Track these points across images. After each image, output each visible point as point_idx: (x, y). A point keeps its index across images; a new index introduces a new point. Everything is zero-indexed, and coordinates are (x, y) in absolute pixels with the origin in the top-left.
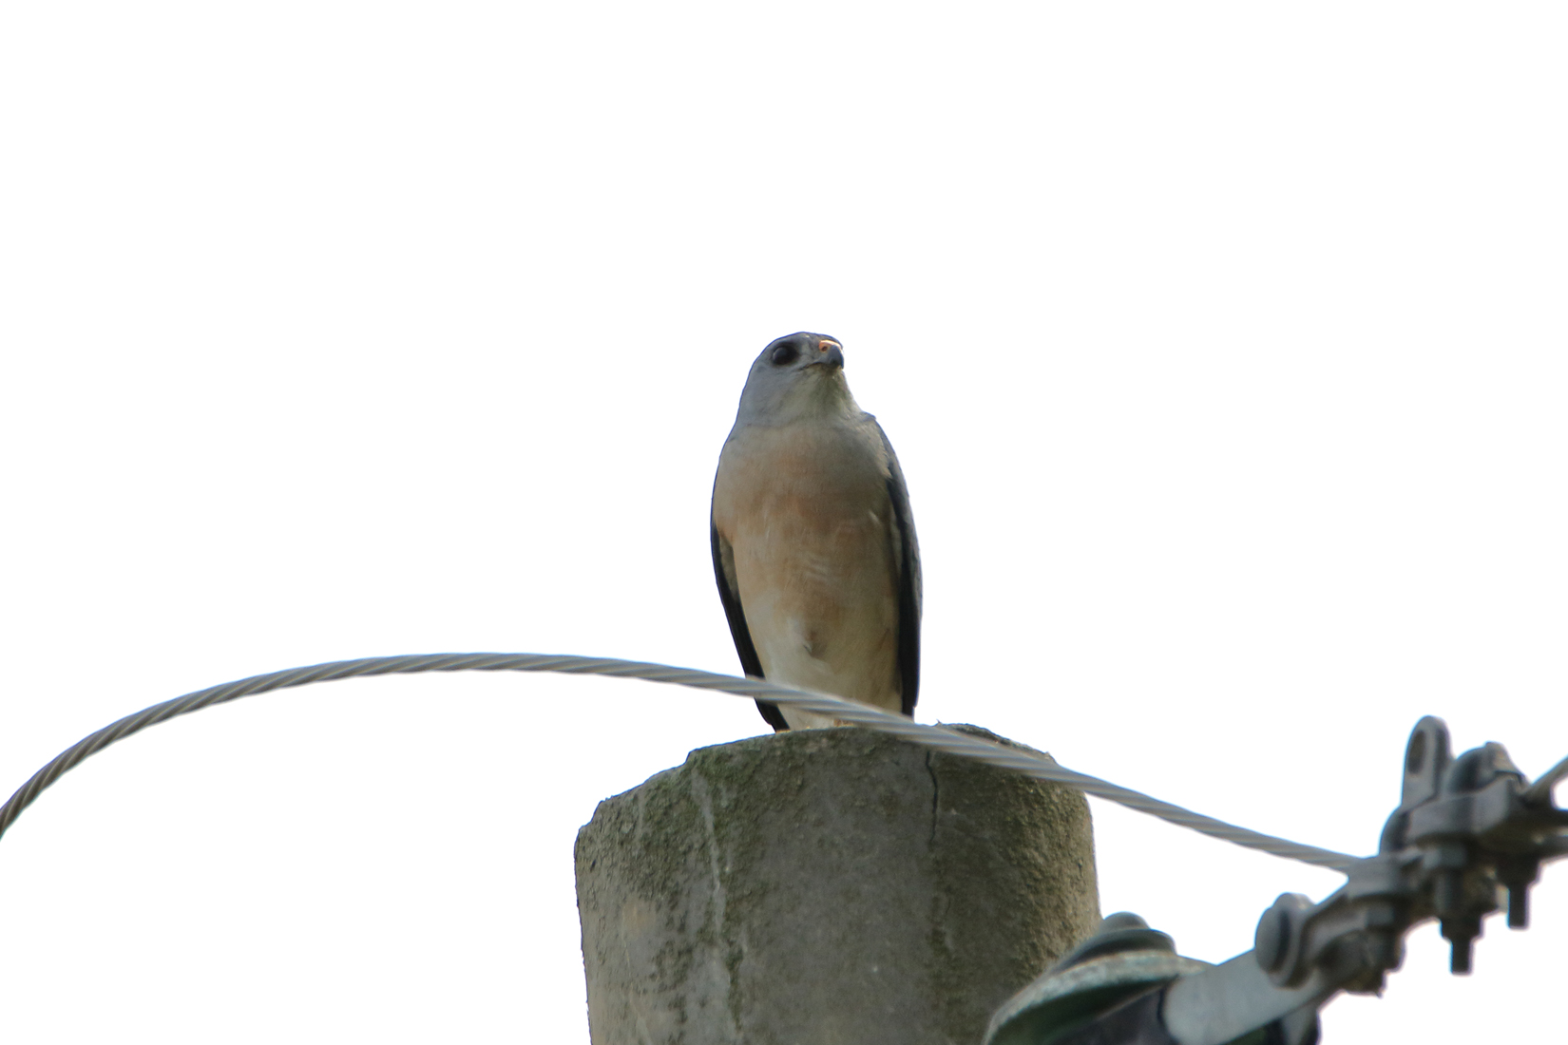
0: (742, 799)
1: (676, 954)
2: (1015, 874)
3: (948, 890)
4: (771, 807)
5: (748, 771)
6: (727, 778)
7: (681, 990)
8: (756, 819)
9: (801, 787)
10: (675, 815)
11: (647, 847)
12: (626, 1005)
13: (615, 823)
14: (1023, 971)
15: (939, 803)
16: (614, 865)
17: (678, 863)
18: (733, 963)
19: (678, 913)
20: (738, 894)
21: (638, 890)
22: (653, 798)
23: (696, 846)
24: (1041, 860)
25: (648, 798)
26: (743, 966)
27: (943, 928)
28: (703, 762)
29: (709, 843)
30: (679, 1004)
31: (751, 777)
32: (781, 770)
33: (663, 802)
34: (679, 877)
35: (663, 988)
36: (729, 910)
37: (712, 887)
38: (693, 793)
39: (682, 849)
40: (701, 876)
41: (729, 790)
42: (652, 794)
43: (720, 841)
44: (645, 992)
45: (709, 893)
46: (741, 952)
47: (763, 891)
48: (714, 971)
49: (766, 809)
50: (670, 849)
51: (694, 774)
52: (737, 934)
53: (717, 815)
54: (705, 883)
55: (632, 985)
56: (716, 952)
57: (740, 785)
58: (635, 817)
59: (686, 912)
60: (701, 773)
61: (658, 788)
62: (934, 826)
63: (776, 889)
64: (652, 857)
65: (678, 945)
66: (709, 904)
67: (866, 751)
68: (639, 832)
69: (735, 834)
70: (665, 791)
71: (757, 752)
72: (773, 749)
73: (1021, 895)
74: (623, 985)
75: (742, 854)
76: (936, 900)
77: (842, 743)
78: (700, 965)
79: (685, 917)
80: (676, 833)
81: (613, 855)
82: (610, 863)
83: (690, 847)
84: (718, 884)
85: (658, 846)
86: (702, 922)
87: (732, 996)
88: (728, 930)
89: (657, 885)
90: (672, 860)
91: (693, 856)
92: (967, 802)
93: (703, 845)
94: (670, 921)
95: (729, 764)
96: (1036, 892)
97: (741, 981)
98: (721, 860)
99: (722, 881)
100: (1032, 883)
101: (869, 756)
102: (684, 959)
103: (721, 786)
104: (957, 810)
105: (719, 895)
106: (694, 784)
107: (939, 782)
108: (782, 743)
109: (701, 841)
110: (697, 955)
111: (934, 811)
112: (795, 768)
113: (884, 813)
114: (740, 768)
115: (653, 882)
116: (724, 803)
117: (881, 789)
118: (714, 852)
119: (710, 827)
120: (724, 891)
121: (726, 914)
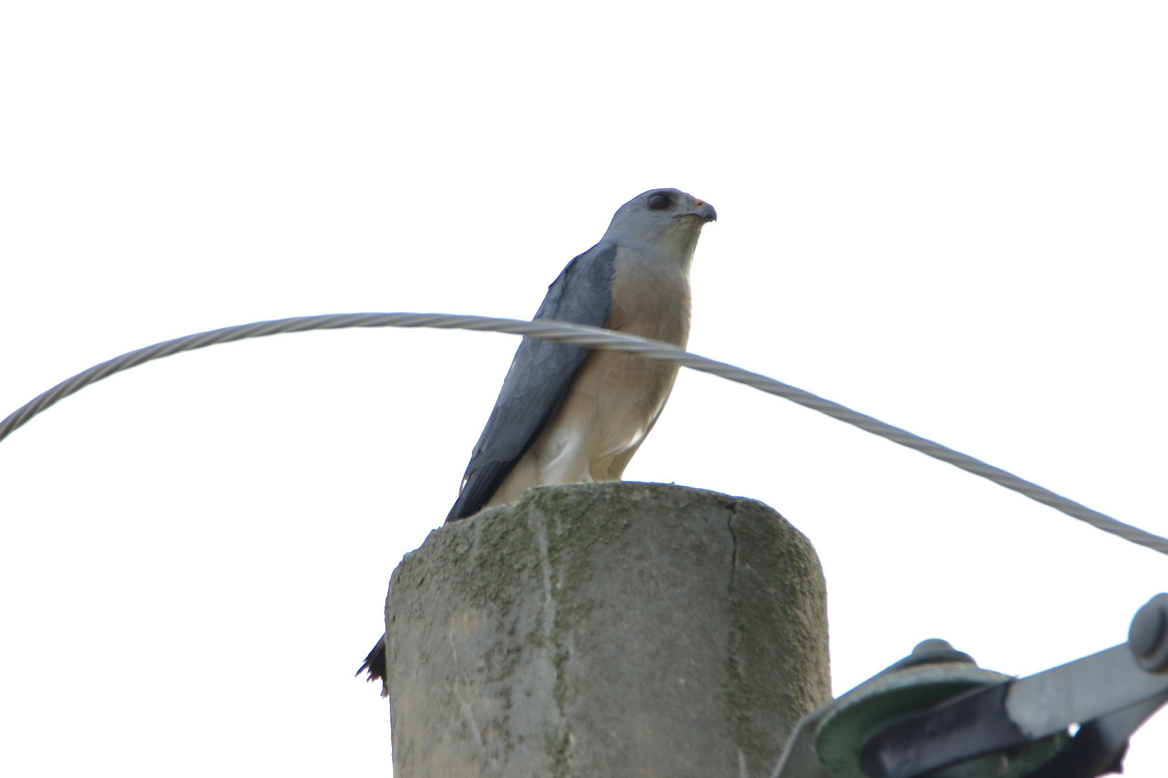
0: (575, 530)
1: (505, 652)
2: (789, 627)
3: (742, 628)
4: (601, 539)
5: (582, 509)
6: (562, 512)
7: (508, 682)
8: (587, 548)
9: (627, 526)
10: (511, 539)
11: (482, 565)
12: (451, 694)
13: (450, 546)
14: (795, 707)
15: (737, 557)
16: (446, 580)
17: (512, 578)
18: (559, 662)
19: (508, 621)
20: (567, 606)
21: (470, 600)
22: (490, 525)
23: (530, 565)
24: (807, 622)
25: (486, 525)
26: (568, 665)
27: (737, 658)
28: (541, 497)
29: (542, 564)
30: (505, 693)
31: (583, 513)
32: (610, 510)
33: (500, 528)
34: (512, 590)
35: (490, 680)
36: (558, 619)
37: (543, 599)
38: (530, 522)
39: (516, 567)
40: (533, 589)
41: (563, 522)
42: (489, 521)
43: (553, 563)
44: (471, 683)
45: (540, 604)
46: (567, 653)
47: (590, 607)
48: (541, 668)
49: (596, 540)
50: (504, 567)
51: (532, 507)
52: (565, 639)
53: (551, 541)
54: (537, 595)
55: (458, 678)
56: (544, 652)
57: (574, 519)
58: (471, 541)
59: (517, 619)
60: (537, 507)
61: (495, 517)
62: (733, 574)
63: (601, 606)
64: (486, 573)
65: (508, 643)
66: (539, 613)
67: (682, 505)
68: (475, 553)
69: (567, 558)
70: (503, 520)
71: (590, 494)
72: (605, 493)
73: (794, 646)
74: (447, 678)
75: (572, 575)
76: (732, 634)
77: (663, 496)
78: (527, 662)
79: (515, 623)
80: (511, 554)
81: (445, 572)
82: (441, 578)
83: (524, 566)
84: (549, 597)
85: (492, 565)
86: (531, 628)
87: (557, 688)
88: (557, 635)
89: (491, 595)
90: (506, 575)
91: (525, 574)
92: (758, 561)
93: (537, 565)
94: (501, 625)
95: (565, 501)
96: (804, 647)
97: (567, 677)
98: (553, 578)
99: (553, 595)
100: (801, 638)
101: (683, 509)
102: (513, 656)
103: (557, 518)
104: (750, 565)
105: (550, 607)
106: (531, 515)
107: (738, 539)
108: (612, 489)
109: (535, 562)
110: (525, 654)
111: (733, 563)
112: (623, 511)
113: (695, 557)
114: (575, 505)
115: (485, 593)
116: (559, 532)
117: (692, 537)
118: (547, 571)
119: (544, 550)
120: (554, 603)
121: (556, 621)
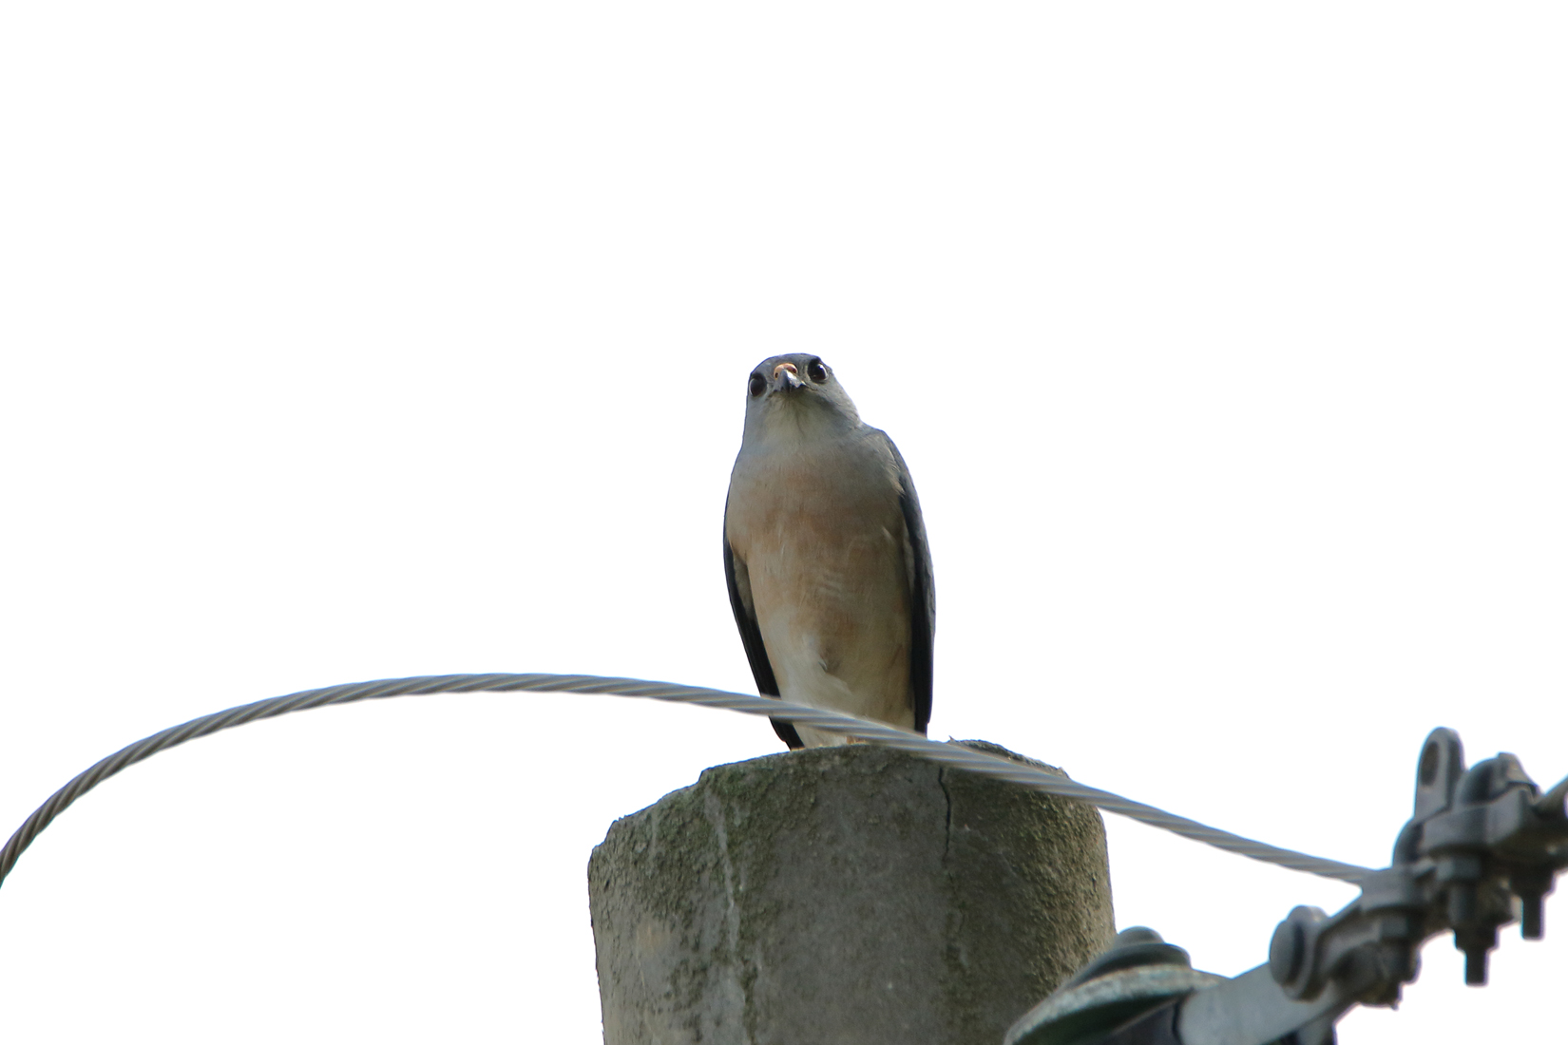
0: (756, 817)
1: (691, 973)
2: (1029, 891)
3: (962, 907)
4: (785, 825)
5: (761, 790)
6: (740, 797)
7: (696, 1009)
8: (769, 839)
9: (815, 805)
10: (688, 834)
11: (661, 866)
12: (642, 1024)
13: (629, 843)
14: (1038, 987)
15: (952, 821)
16: (628, 884)
17: (692, 882)
18: (748, 981)
19: (693, 932)
20: (752, 912)
21: (653, 909)
22: (666, 818)
23: (710, 865)
24: (1054, 876)
25: (662, 817)
26: (757, 984)
27: (958, 945)
28: (716, 781)
29: (723, 862)
30: (694, 1023)
31: (764, 796)
32: (794, 787)
33: (677, 821)
34: (693, 896)
35: (678, 1007)
36: (743, 929)
37: (727, 905)
38: (706, 811)
39: (695, 868)
40: (715, 894)
41: (742, 808)
42: (664, 813)
43: (733, 860)
44: (660, 1011)
45: (723, 912)
46: (755, 969)
47: (778, 909)
48: (729, 989)
49: (780, 827)
50: (683, 868)
51: (708, 792)
52: (751, 953)
53: (730, 834)
54: (719, 901)
55: (647, 1005)
56: (731, 971)
57: (753, 804)
58: (648, 837)
59: (701, 931)
60: (714, 792)
61: (671, 807)
62: (947, 842)
63: (790, 907)
64: (666, 877)
65: (693, 964)
66: (723, 923)
67: (879, 768)
68: (653, 852)
69: (748, 852)
70: (678, 810)
71: (769, 770)
72: (787, 767)
73: (1035, 911)
74: (637, 1005)
75: (755, 873)
76: (950, 916)
77: (856, 761)
78: (715, 984)
79: (699, 936)
80: (689, 852)
81: (626, 875)
82: (624, 883)
83: (704, 866)
84: (732, 903)
85: (671, 866)
86: (716, 942)
87: (747, 1014)
88: (743, 949)
89: (671, 903)
90: (686, 878)
91: (706, 875)
92: (980, 818)
93: (717, 863)
94: (685, 940)
95: (742, 783)
96: (1051, 907)
97: (756, 1000)
98: (735, 878)
99: (736, 900)
100: (1046, 899)
101: (882, 773)
102: (699, 978)
103: (734, 804)
104: (969, 827)
105: (733, 913)
106: (708, 803)
107: (952, 797)
108: (795, 761)
109: (715, 861)
110: (711, 973)
111: (947, 828)
112: (807, 786)
113: (898, 831)
114: (753, 786)
115: (666, 901)
116: (737, 822)
117: (894, 805)
118: (728, 871)
119: (723, 846)
120: (738, 910)
121: (741, 932)
